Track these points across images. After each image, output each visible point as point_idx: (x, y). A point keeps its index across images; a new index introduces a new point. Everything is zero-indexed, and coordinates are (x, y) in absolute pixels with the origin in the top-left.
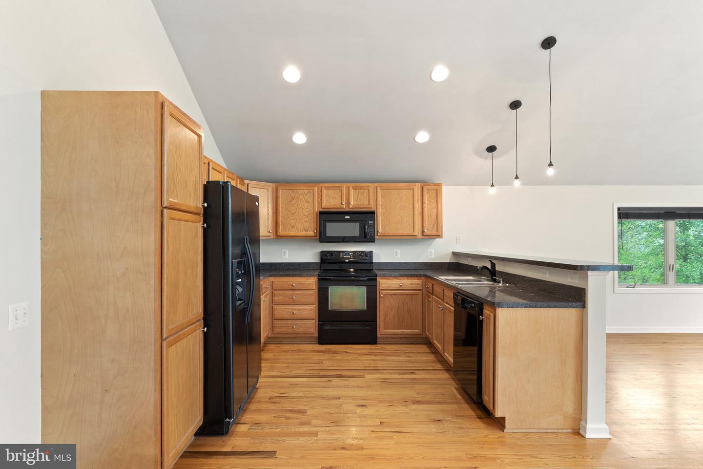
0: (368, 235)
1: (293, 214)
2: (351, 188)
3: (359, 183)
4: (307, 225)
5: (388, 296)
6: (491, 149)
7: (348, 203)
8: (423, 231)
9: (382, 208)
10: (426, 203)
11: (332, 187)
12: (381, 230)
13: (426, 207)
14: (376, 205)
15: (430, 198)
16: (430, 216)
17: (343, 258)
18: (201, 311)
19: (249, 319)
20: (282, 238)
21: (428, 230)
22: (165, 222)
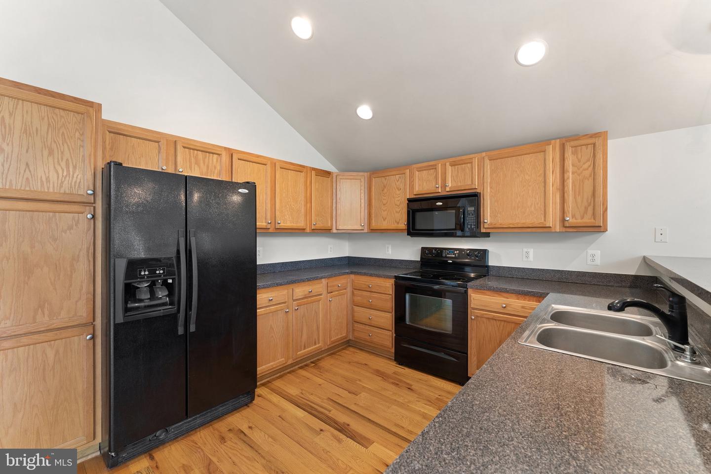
0: (467, 227)
1: (384, 205)
2: (448, 164)
3: (459, 159)
4: (399, 216)
5: (485, 320)
7: (444, 186)
8: (563, 220)
9: (491, 188)
10: (571, 170)
11: (425, 167)
12: (488, 218)
13: (571, 178)
14: (482, 183)
15: (579, 161)
16: (579, 193)
17: (446, 257)
18: (85, 315)
19: (192, 328)
20: (376, 232)
21: (573, 216)
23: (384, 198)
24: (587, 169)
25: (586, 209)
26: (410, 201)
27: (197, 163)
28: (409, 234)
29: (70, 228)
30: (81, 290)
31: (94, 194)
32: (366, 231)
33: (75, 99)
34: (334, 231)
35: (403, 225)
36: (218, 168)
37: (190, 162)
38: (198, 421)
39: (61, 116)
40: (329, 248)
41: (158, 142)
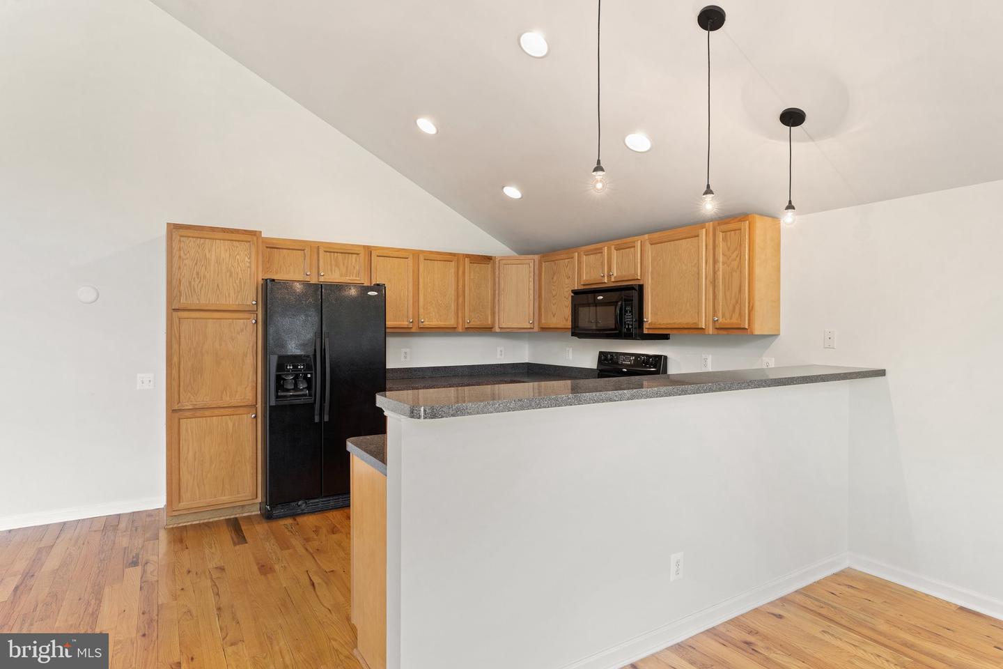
0: (625, 327)
1: (554, 297)
2: (612, 248)
4: (564, 311)
7: (609, 276)
8: (714, 322)
9: (652, 278)
10: (721, 260)
11: (591, 250)
12: (652, 317)
13: (721, 270)
14: (644, 273)
15: (729, 250)
16: (729, 289)
17: (622, 364)
18: (251, 398)
19: (326, 418)
20: (546, 331)
21: (723, 316)
22: (176, 320)
23: (553, 288)
24: (735, 260)
25: (734, 307)
26: (575, 292)
27: (337, 265)
28: (573, 334)
29: (242, 331)
30: (249, 378)
31: (257, 304)
32: (536, 329)
33: (245, 231)
34: (497, 330)
35: (569, 324)
36: (357, 267)
37: (331, 264)
38: (332, 503)
39: (237, 247)
40: (499, 351)
41: (304, 250)
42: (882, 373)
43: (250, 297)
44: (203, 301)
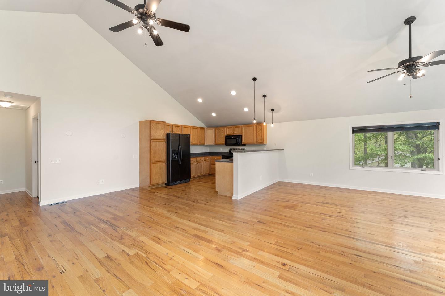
0: (238, 143)
1: (219, 137)
2: (235, 127)
3: (237, 125)
4: (223, 140)
6: (273, 110)
7: (234, 133)
8: (257, 142)
9: (244, 134)
10: (258, 131)
11: (229, 127)
12: (243, 141)
13: (258, 133)
14: (242, 133)
16: (259, 136)
18: (165, 159)
19: (181, 163)
20: (217, 144)
22: (151, 142)
23: (219, 135)
24: (261, 131)
25: (260, 139)
26: (226, 136)
27: (176, 129)
28: (225, 145)
29: (163, 144)
30: (164, 154)
32: (214, 144)
33: (163, 122)
34: (205, 144)
35: (224, 143)
39: (162, 125)
40: (204, 150)
41: (170, 126)
42: (283, 149)
43: (165, 137)
44: (156, 138)
